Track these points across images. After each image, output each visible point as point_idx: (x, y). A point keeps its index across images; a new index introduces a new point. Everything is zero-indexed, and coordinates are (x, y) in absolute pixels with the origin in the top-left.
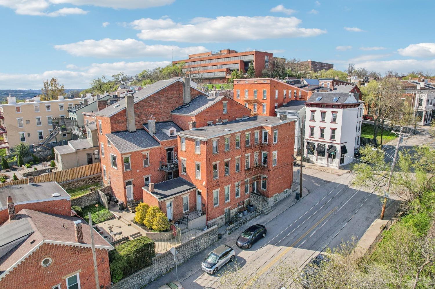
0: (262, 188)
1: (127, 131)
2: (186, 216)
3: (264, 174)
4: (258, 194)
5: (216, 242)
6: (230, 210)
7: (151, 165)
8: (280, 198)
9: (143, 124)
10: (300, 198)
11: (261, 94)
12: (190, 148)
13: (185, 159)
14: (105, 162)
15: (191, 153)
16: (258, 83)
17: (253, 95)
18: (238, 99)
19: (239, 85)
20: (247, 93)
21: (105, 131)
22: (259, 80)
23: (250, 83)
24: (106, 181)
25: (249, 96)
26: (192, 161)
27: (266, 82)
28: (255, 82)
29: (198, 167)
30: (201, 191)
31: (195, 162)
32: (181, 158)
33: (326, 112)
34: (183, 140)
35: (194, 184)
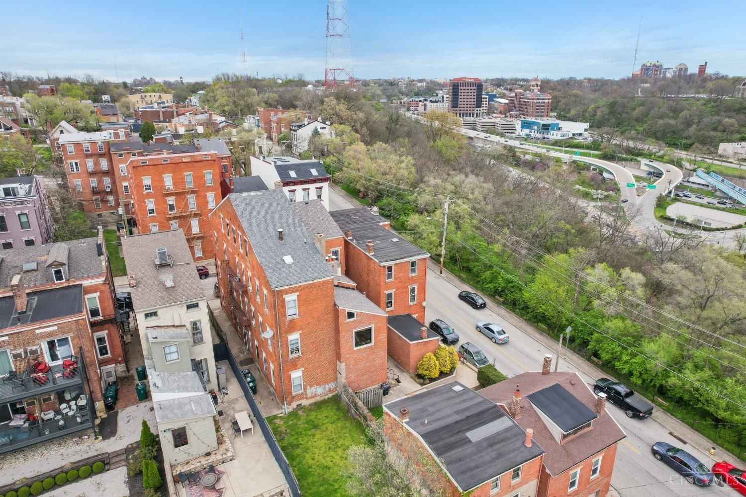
11: (202, 177)
12: (401, 275)
13: (392, 291)
14: (299, 363)
15: (403, 279)
16: (193, 160)
17: (184, 183)
18: (147, 193)
19: (147, 167)
20: (168, 181)
21: (310, 307)
22: (193, 156)
23: (174, 161)
24: (298, 395)
25: (174, 184)
26: (404, 288)
27: (209, 159)
28: (185, 160)
29: (413, 290)
30: (416, 316)
31: (409, 286)
32: (385, 292)
33: (308, 189)
34: (390, 269)
35: (406, 313)
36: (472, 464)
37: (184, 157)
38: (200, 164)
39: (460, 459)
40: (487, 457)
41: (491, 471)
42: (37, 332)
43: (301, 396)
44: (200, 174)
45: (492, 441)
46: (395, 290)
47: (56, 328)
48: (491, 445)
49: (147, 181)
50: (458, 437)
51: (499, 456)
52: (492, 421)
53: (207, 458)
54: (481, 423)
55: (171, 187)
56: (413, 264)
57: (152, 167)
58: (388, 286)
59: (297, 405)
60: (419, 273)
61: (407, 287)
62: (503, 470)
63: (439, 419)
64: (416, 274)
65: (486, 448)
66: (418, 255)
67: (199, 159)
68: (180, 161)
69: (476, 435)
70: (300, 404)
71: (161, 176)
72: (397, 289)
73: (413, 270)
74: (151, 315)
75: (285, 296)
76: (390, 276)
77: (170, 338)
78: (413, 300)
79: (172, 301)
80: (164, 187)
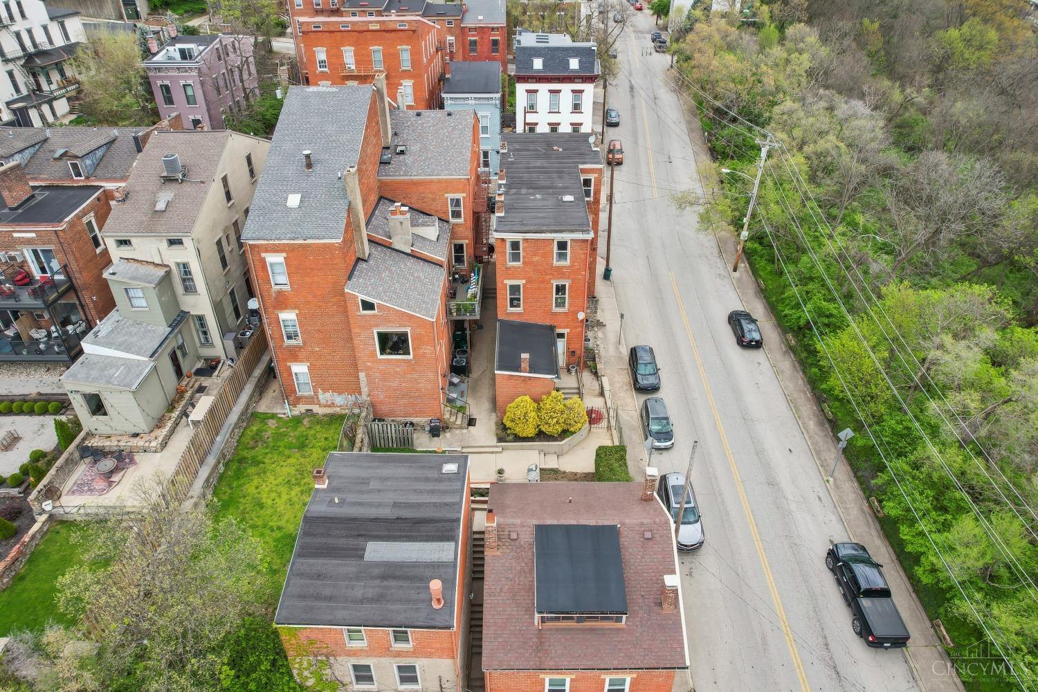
1: (358, 259)
11: (396, 56)
12: (536, 259)
13: (521, 282)
14: (302, 354)
15: (539, 267)
16: (382, 28)
17: (370, 62)
18: (322, 72)
19: (320, 34)
20: (349, 56)
21: (308, 280)
22: (384, 21)
23: (357, 28)
24: (306, 397)
25: (358, 62)
26: (543, 281)
27: (406, 28)
28: (372, 27)
29: (561, 289)
30: (566, 331)
31: (552, 281)
32: (506, 282)
33: (559, 91)
34: (515, 245)
35: (548, 323)
36: (327, 592)
37: (371, 22)
38: (393, 35)
39: (319, 576)
40: (359, 593)
41: (341, 614)
42: (15, 235)
43: (312, 400)
44: (391, 50)
45: (393, 572)
46: (524, 281)
47: (33, 235)
48: (384, 577)
49: (321, 54)
50: (353, 542)
51: (379, 599)
52: (427, 541)
53: (131, 439)
54: (408, 536)
55: (353, 67)
56: (562, 245)
57: (328, 34)
58: (512, 273)
59: (307, 410)
60: (572, 261)
61: (549, 282)
62: (359, 622)
63: (361, 504)
64: (567, 263)
65: (372, 578)
66: (572, 231)
67: (391, 26)
68: (364, 28)
69: (378, 551)
70: (311, 410)
71: (339, 48)
72: (529, 281)
73: (562, 256)
74: (124, 242)
75: (263, 255)
76: (516, 257)
77: (130, 279)
78: (560, 303)
79: (149, 230)
80: (343, 65)
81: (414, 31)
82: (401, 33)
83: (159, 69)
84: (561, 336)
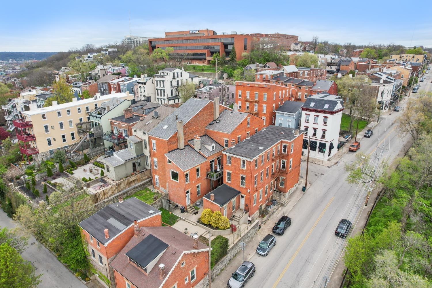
0: (280, 186)
1: (178, 149)
2: (234, 214)
3: (282, 176)
4: (277, 190)
5: (258, 231)
6: (261, 206)
7: (201, 175)
8: (291, 192)
9: (188, 141)
10: (306, 190)
11: (262, 96)
13: (231, 172)
14: (157, 173)
15: (236, 168)
16: (259, 86)
17: (254, 97)
18: (239, 98)
19: (241, 86)
20: (248, 94)
21: (159, 150)
23: (251, 86)
24: (157, 187)
25: (250, 96)
26: (237, 174)
27: (267, 87)
28: (256, 86)
29: (243, 178)
30: (244, 195)
31: (240, 174)
32: (226, 170)
33: (318, 116)
34: (229, 158)
35: (238, 190)
36: (93, 223)
37: (256, 84)
38: (262, 89)
39: (96, 219)
40: (98, 227)
42: (122, 125)
43: (159, 188)
44: (261, 94)
47: (125, 126)
49: (240, 93)
50: (109, 216)
52: (122, 223)
53: (111, 181)
54: (120, 220)
55: (249, 98)
56: (244, 162)
58: (228, 168)
63: (122, 209)
64: (245, 169)
66: (247, 157)
67: (262, 86)
68: (254, 86)
69: (111, 220)
70: (158, 192)
71: (245, 92)
72: (233, 172)
73: (244, 166)
74: (135, 131)
75: (152, 140)
76: (230, 162)
77: (131, 140)
78: (243, 184)
79: (140, 129)
80: (246, 97)
81: (269, 88)
82: (265, 89)
83: (200, 93)
84: (243, 197)
